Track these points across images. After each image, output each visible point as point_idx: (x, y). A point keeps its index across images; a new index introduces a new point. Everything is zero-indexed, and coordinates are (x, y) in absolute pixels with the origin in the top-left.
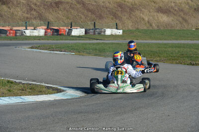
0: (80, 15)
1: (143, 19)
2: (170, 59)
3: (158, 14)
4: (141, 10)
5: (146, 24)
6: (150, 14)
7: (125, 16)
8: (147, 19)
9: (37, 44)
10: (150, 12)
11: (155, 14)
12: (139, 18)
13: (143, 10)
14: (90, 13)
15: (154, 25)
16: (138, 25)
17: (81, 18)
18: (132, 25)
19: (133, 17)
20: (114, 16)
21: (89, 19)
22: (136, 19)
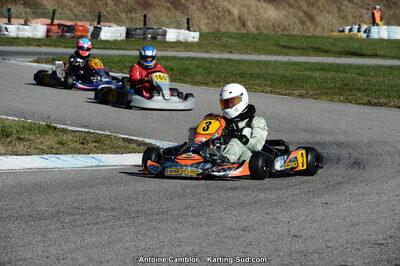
1: (229, 12)
2: (326, 94)
3: (258, 3)
5: (234, 21)
6: (242, 2)
8: (236, 12)
9: (46, 54)
11: (254, 3)
12: (221, 10)
15: (249, 24)
16: (219, 24)
17: (107, 4)
18: (208, 24)
19: (210, 7)
20: (172, 3)
21: (122, 6)
22: (216, 11)
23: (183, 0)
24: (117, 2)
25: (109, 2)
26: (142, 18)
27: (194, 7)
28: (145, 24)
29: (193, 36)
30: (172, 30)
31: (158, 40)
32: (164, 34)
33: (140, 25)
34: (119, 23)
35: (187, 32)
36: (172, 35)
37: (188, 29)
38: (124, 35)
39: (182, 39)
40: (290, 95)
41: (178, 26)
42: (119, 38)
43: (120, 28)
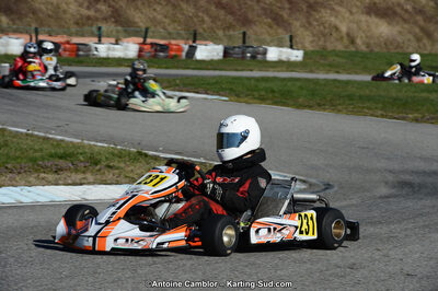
0: (200, 14)
1: (337, 29)
3: (368, 18)
4: (333, 9)
5: (342, 38)
6: (351, 18)
7: (296, 19)
8: (344, 29)
10: (351, 13)
11: (364, 18)
12: (327, 25)
13: (337, 8)
14: (222, 12)
15: (359, 41)
16: (325, 42)
17: (203, 21)
18: (312, 42)
19: (315, 23)
20: (274, 19)
21: (219, 23)
22: (322, 28)
23: (285, 16)
24: (214, 19)
25: (206, 18)
26: (241, 36)
27: (298, 24)
28: (244, 42)
29: (296, 55)
30: (273, 48)
31: (258, 59)
32: (265, 53)
33: (239, 43)
34: (216, 41)
35: (290, 50)
36: (273, 54)
37: (291, 47)
38: (222, 54)
39: (284, 58)
40: (403, 119)
41: (280, 45)
42: (216, 58)
43: (216, 47)
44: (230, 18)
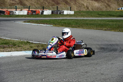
0: (45, 2)
1: (84, 5)
3: (92, 1)
5: (85, 7)
6: (87, 1)
7: (72, 2)
8: (85, 5)
12: (81, 4)
14: (51, 1)
15: (90, 8)
16: (80, 8)
17: (46, 4)
18: (77, 9)
19: (77, 3)
20: (66, 3)
21: (50, 4)
22: (79, 5)
23: (69, 2)
24: (49, 3)
25: (46, 3)
27: (72, 4)
28: (57, 9)
29: (72, 13)
30: (66, 11)
31: (61, 14)
32: (63, 12)
33: (56, 10)
34: (49, 9)
35: (70, 11)
36: (66, 12)
37: (71, 10)
38: (51, 13)
39: (69, 13)
41: (67, 10)
42: (49, 14)
43: (50, 11)
44: (53, 3)
